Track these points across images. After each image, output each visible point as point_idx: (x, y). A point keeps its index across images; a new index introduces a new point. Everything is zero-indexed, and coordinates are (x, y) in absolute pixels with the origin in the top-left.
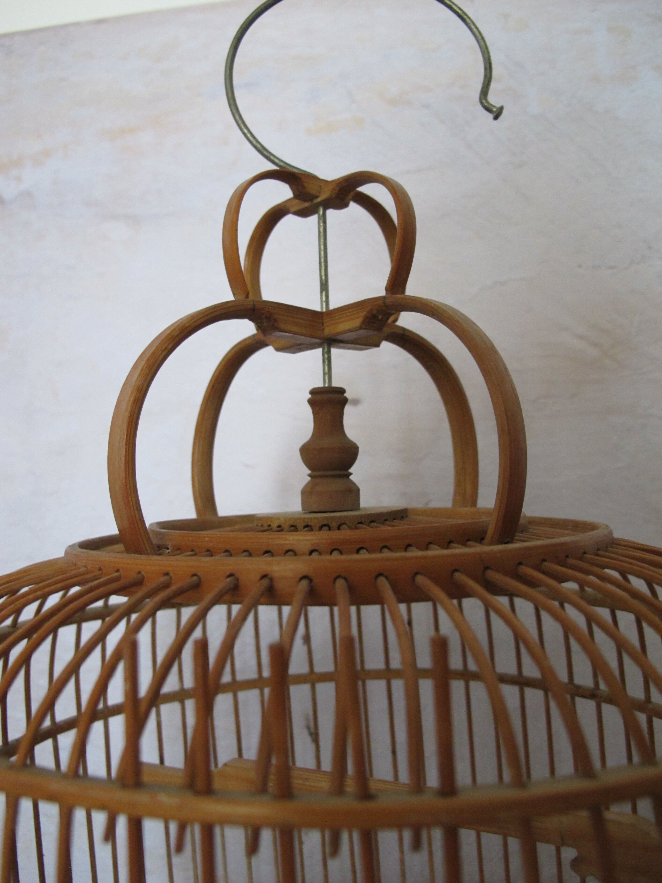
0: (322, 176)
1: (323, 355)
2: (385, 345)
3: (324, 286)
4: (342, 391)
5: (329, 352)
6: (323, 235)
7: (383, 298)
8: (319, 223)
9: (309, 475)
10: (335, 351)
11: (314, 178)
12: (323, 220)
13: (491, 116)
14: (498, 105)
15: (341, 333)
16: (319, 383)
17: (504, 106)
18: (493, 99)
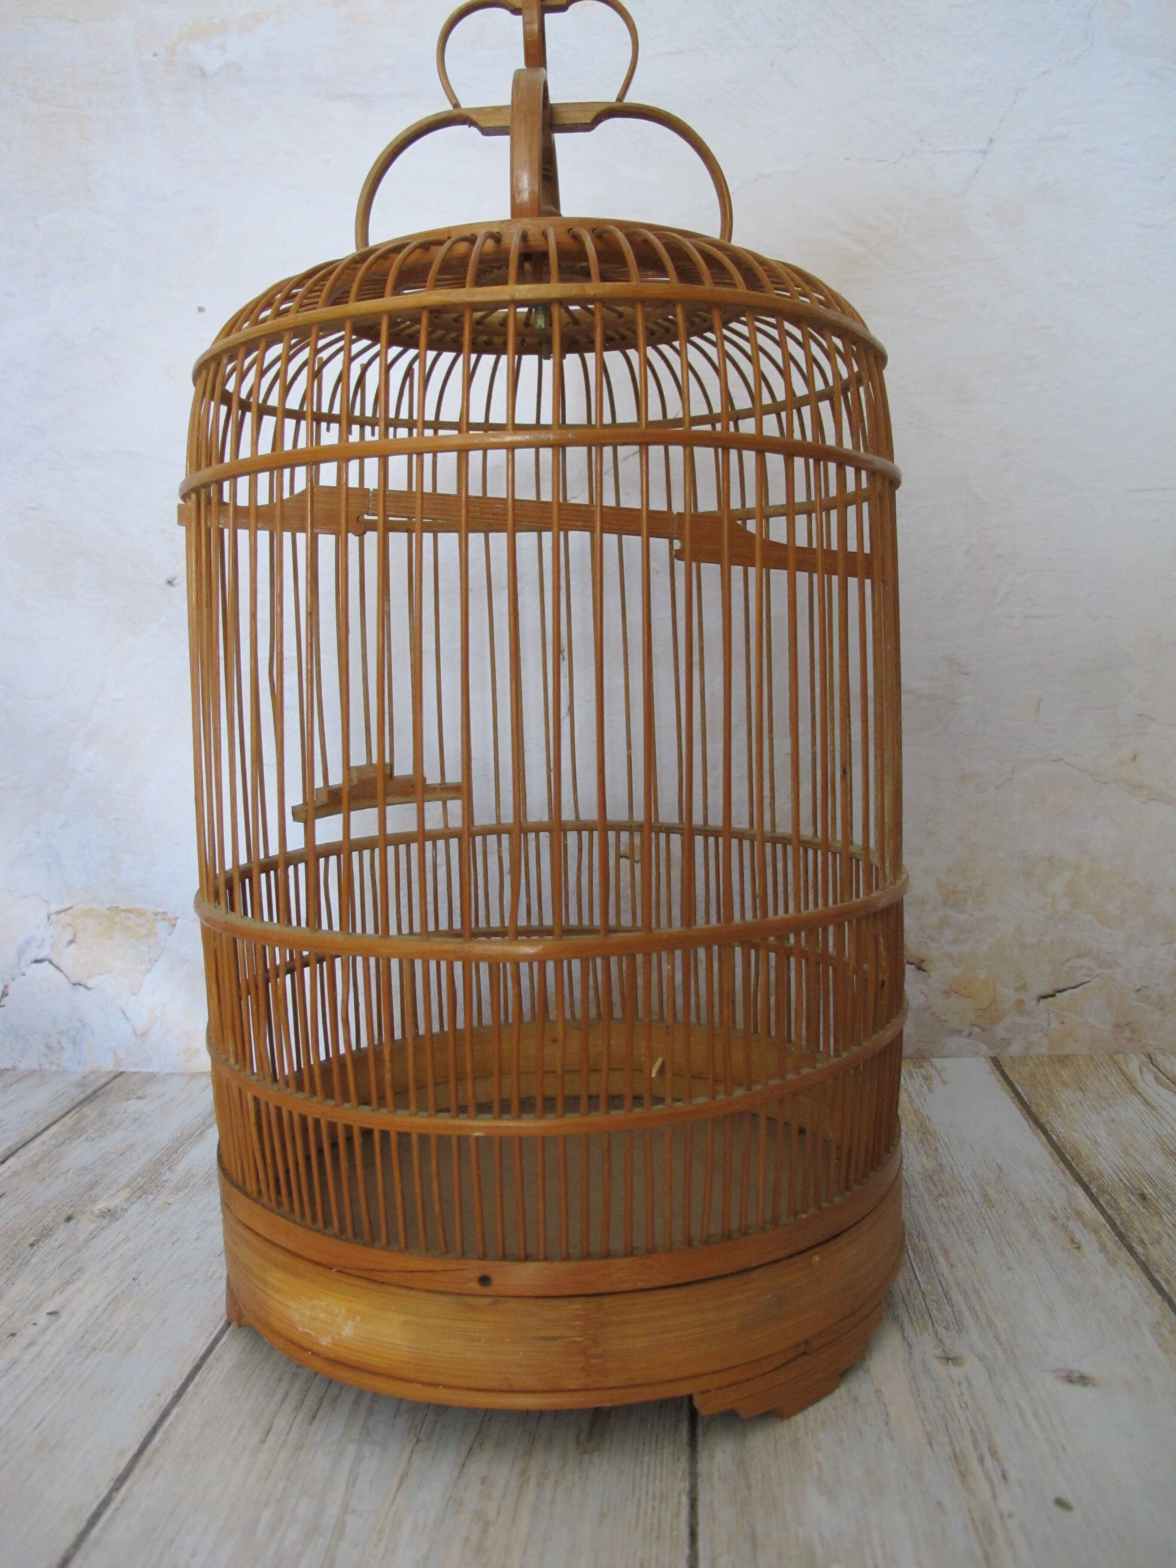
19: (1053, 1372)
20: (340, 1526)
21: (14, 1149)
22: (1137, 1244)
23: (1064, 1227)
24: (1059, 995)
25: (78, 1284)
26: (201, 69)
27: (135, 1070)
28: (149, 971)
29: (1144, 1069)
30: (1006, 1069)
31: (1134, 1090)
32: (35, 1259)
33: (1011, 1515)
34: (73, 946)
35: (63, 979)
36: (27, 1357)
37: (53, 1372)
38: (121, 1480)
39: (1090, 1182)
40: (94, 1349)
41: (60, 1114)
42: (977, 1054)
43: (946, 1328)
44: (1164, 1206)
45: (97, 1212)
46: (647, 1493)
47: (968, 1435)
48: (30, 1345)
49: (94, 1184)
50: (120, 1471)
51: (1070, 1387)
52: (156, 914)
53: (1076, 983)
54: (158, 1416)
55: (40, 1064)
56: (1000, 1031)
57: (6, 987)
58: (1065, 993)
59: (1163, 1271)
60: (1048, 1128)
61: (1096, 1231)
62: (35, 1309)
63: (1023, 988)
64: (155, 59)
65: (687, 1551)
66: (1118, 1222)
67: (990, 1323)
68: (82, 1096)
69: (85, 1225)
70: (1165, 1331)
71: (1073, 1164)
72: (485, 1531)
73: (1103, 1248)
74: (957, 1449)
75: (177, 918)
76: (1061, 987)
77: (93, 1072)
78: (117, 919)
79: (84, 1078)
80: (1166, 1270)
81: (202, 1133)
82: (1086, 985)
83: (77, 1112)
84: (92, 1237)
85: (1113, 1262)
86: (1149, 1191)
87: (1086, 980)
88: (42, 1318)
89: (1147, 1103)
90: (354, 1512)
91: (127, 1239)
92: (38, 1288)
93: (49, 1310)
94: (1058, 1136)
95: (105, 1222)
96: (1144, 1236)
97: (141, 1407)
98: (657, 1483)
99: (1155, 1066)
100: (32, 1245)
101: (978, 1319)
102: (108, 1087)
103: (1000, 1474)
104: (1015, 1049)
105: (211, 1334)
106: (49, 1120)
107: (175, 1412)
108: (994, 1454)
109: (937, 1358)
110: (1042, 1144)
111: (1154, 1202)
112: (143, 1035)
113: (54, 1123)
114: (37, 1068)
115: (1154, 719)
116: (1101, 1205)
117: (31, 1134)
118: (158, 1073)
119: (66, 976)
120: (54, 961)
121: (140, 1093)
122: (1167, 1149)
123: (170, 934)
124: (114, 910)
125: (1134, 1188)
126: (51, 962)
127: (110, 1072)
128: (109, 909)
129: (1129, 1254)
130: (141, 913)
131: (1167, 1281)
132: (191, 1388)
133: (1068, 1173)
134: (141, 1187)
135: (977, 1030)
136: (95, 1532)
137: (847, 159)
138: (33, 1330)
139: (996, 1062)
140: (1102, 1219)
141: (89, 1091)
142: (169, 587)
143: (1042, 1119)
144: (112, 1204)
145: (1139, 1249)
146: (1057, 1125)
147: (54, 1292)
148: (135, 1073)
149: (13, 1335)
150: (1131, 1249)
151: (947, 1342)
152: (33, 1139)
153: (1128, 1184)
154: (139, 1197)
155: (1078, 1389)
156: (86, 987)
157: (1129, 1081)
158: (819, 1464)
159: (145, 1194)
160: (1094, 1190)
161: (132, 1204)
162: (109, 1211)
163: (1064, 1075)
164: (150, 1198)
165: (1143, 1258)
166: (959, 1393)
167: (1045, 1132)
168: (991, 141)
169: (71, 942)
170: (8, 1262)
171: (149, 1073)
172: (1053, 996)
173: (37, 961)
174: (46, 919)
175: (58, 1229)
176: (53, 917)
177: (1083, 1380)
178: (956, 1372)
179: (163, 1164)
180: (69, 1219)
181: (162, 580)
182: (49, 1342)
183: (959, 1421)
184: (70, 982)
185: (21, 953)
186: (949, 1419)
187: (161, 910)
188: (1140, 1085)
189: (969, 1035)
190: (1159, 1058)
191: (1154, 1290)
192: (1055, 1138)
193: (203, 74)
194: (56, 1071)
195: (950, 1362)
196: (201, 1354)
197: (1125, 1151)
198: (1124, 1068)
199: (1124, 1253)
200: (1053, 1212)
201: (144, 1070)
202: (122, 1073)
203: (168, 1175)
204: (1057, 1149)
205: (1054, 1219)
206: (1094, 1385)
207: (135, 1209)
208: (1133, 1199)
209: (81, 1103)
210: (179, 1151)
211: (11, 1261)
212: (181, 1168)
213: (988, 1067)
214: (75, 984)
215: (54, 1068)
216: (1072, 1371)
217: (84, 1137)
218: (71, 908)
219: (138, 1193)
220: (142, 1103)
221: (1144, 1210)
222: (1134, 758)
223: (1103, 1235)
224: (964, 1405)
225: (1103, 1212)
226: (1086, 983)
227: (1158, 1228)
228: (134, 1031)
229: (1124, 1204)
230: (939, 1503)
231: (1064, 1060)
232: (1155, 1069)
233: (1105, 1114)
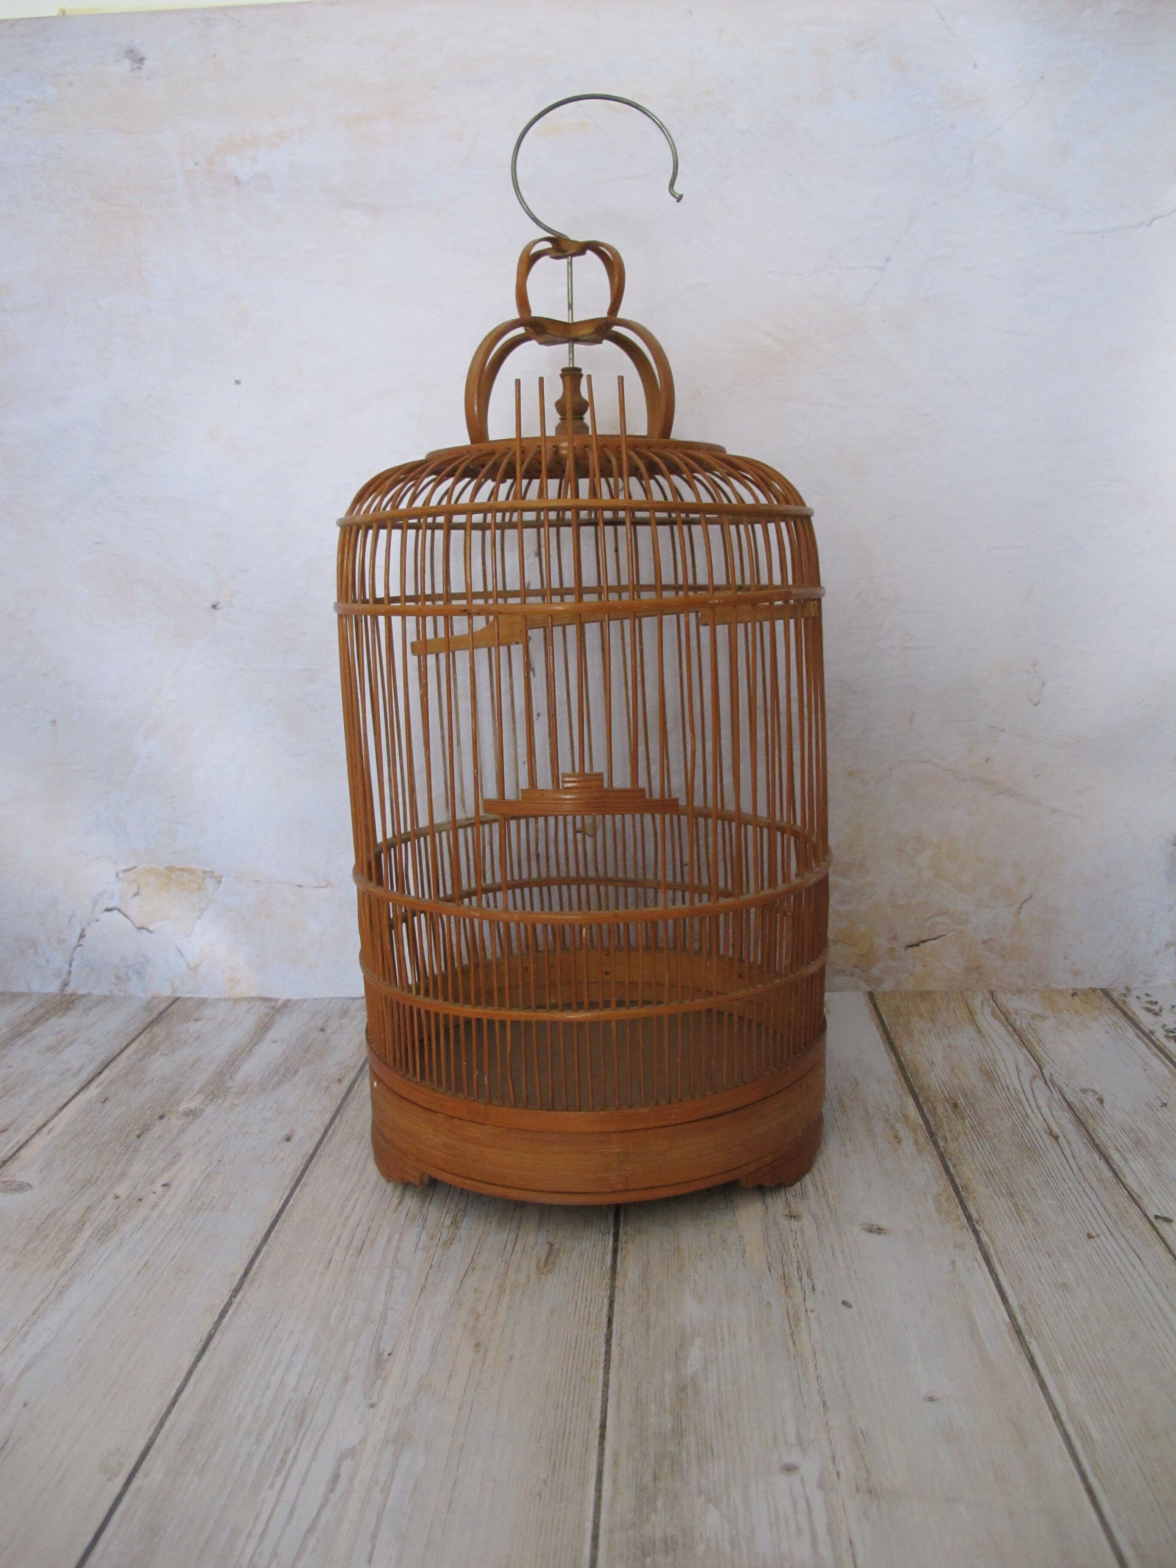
0: (572, 237)
1: (569, 348)
2: (606, 343)
3: (570, 306)
4: (579, 370)
5: (573, 346)
6: (570, 275)
7: (605, 319)
8: (568, 267)
9: (560, 419)
10: (577, 346)
11: (567, 240)
12: (570, 264)
13: (675, 200)
14: (680, 193)
15: (581, 336)
16: (566, 365)
17: (684, 195)
18: (677, 189)
19: (861, 1225)
20: (384, 1318)
21: (107, 1062)
22: (941, 1140)
23: (893, 1128)
24: (922, 945)
25: (179, 1165)
26: (236, 177)
27: (189, 995)
28: (199, 918)
29: (985, 1003)
30: (878, 1002)
31: (974, 1022)
32: (143, 1147)
33: (812, 1311)
34: (137, 898)
35: (130, 924)
36: (154, 1215)
37: (175, 1224)
38: (236, 1291)
39: (920, 1094)
40: (200, 1209)
41: (136, 1033)
42: (857, 989)
43: (794, 1196)
44: (969, 1112)
45: (182, 1111)
46: (582, 1298)
47: (795, 1266)
48: (153, 1208)
49: (175, 1091)
50: (234, 1286)
51: (869, 1235)
52: (205, 872)
53: (935, 936)
54: (253, 1252)
55: (111, 992)
56: (875, 971)
57: (83, 930)
58: (927, 944)
59: (953, 1158)
60: (899, 1051)
61: (914, 1130)
62: (152, 1183)
63: (895, 938)
64: (196, 168)
65: (605, 1330)
66: (932, 1124)
67: (825, 1194)
68: (150, 1019)
69: (175, 1122)
70: (943, 1200)
71: (911, 1080)
72: (477, 1319)
73: (916, 1142)
74: (786, 1273)
75: (222, 876)
76: (924, 938)
77: (154, 998)
78: (173, 876)
79: (149, 1002)
80: (956, 1159)
81: (251, 1049)
82: (944, 938)
83: (149, 1032)
84: (182, 1131)
85: (920, 1151)
86: (961, 1101)
87: (943, 933)
88: (158, 1187)
89: (979, 1031)
90: (392, 1309)
91: (209, 1132)
92: (150, 1167)
93: (163, 1182)
94: (905, 1058)
95: (190, 1119)
96: (948, 1135)
97: (241, 1246)
98: (589, 1292)
99: (995, 1001)
100: (138, 1136)
101: (817, 1190)
102: (169, 1011)
103: (811, 1287)
104: (887, 986)
105: (281, 1198)
106: (129, 1039)
107: (265, 1249)
108: (809, 1274)
109: (784, 1216)
110: (892, 1063)
111: (962, 1109)
112: (194, 969)
113: (133, 1041)
114: (107, 993)
115: (1003, 730)
116: (923, 1111)
117: (117, 1050)
118: (208, 998)
119: (132, 922)
120: (123, 910)
121: (196, 1016)
122: (984, 1069)
123: (217, 889)
124: (171, 869)
125: (951, 1098)
126: (120, 911)
127: (168, 998)
128: (166, 868)
129: (933, 1147)
130: (192, 872)
131: (955, 1166)
132: (273, 1234)
133: (905, 1087)
134: (212, 1092)
135: (857, 970)
136: (226, 1320)
137: (771, 272)
138: (153, 1197)
139: (871, 996)
140: (921, 1122)
141: (155, 1013)
142: (214, 610)
143: (897, 1044)
144: (192, 1105)
145: (941, 1143)
146: (907, 1049)
147: (163, 1171)
148: (189, 998)
149: (140, 1200)
150: (935, 1143)
151: (793, 1205)
152: (119, 1054)
153: (948, 1096)
154: (212, 1100)
155: (874, 1236)
156: (148, 930)
157: (971, 1013)
158: (695, 1281)
159: (216, 1098)
160: (921, 1100)
161: (207, 1105)
162: (191, 1110)
163: (922, 1008)
164: (220, 1101)
165: (943, 1150)
166: (794, 1238)
167: (897, 1055)
168: (888, 260)
169: (136, 894)
170: (123, 1149)
171: (200, 998)
172: (917, 945)
173: (108, 910)
174: (115, 876)
175: (155, 1125)
176: (121, 875)
177: (879, 1231)
178: (795, 1224)
179: (225, 1074)
180: (161, 1117)
181: (208, 605)
182: (167, 1205)
183: (791, 1255)
184: (135, 927)
185: (95, 903)
186: (785, 1255)
187: (208, 869)
188: (979, 1017)
189: (852, 975)
190: (1000, 995)
191: (943, 1172)
192: (902, 1059)
193: (238, 182)
194: (125, 997)
195: (792, 1218)
196: (276, 1212)
197: (952, 1070)
198: (970, 1002)
199: (930, 1147)
200: (887, 1116)
201: (195, 996)
202: (177, 999)
203: (230, 1084)
204: (902, 1067)
205: (887, 1121)
206: (885, 1234)
207: (210, 1109)
208: (948, 1107)
209: (151, 1024)
210: (236, 1063)
211: (126, 1148)
212: (239, 1077)
213: (863, 999)
214: (140, 928)
215: (122, 994)
216: (873, 1225)
217: (159, 1052)
218: (135, 867)
219: (211, 1097)
220: (200, 1024)
221: (952, 1115)
222: (987, 760)
223: (919, 1134)
224: (796, 1246)
225: (923, 1116)
226: (943, 936)
227: (959, 1128)
228: (188, 965)
229: (940, 1110)
230: (769, 1304)
231: (924, 995)
232: (994, 1005)
233: (945, 1040)
